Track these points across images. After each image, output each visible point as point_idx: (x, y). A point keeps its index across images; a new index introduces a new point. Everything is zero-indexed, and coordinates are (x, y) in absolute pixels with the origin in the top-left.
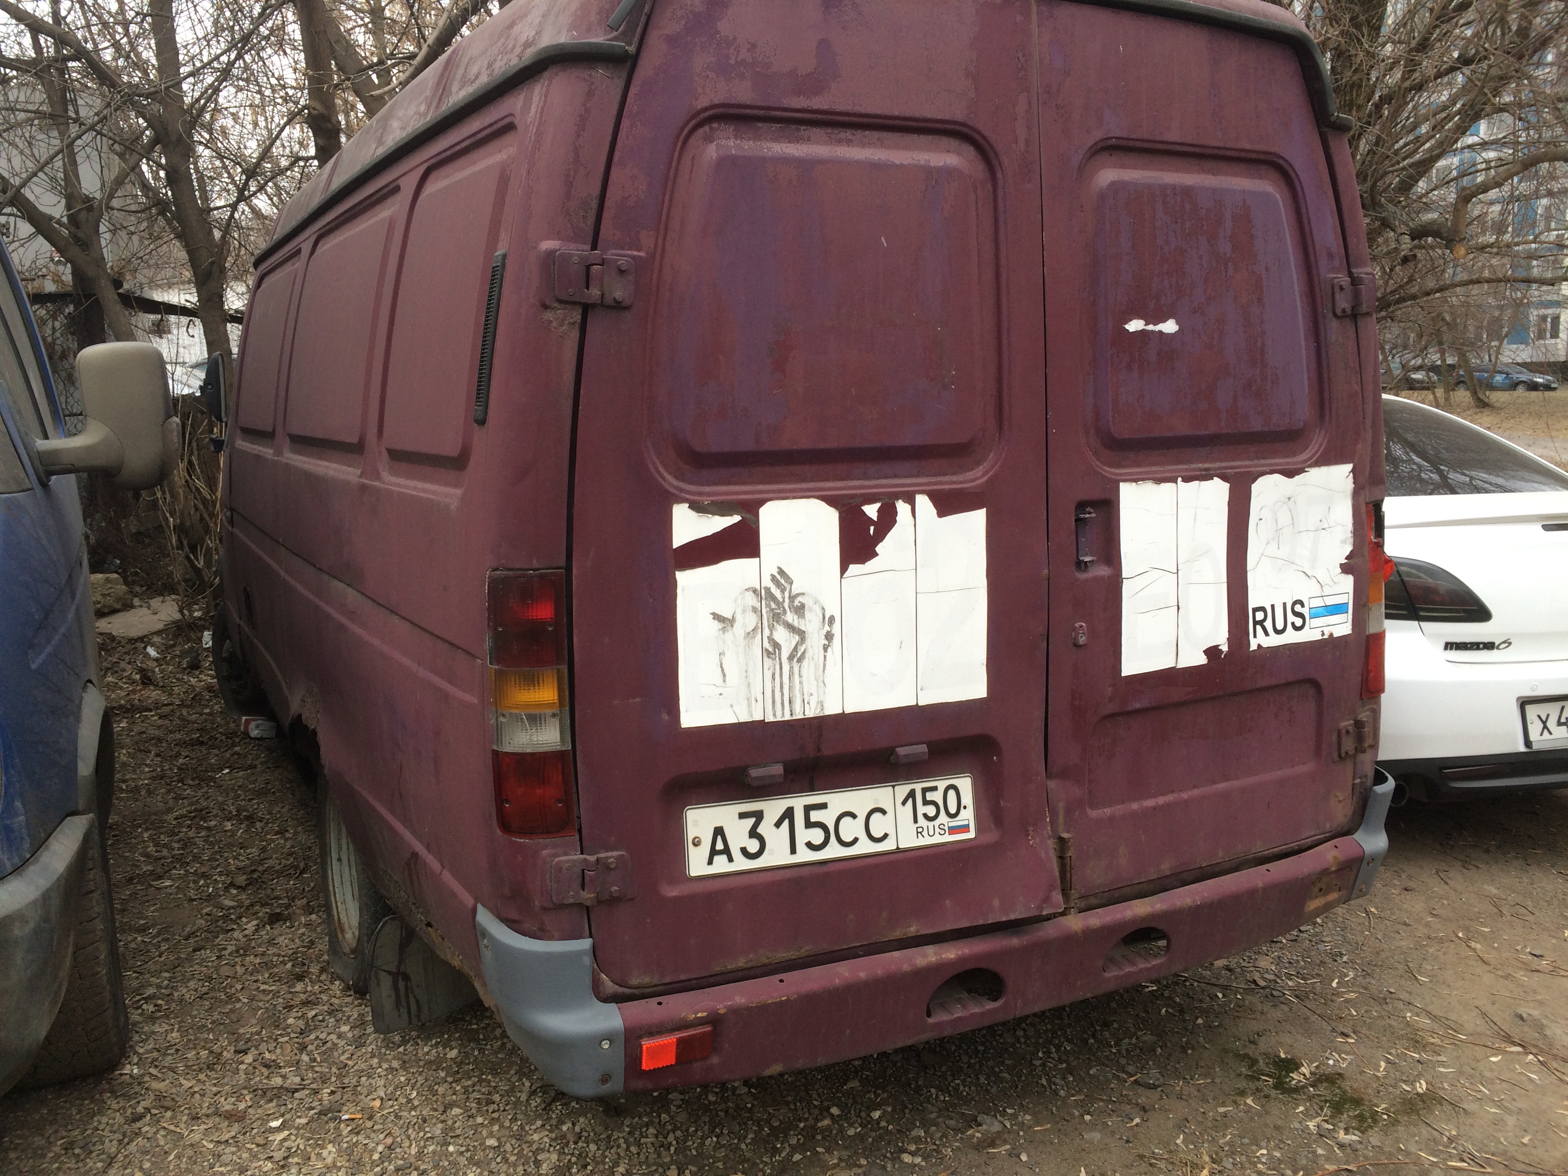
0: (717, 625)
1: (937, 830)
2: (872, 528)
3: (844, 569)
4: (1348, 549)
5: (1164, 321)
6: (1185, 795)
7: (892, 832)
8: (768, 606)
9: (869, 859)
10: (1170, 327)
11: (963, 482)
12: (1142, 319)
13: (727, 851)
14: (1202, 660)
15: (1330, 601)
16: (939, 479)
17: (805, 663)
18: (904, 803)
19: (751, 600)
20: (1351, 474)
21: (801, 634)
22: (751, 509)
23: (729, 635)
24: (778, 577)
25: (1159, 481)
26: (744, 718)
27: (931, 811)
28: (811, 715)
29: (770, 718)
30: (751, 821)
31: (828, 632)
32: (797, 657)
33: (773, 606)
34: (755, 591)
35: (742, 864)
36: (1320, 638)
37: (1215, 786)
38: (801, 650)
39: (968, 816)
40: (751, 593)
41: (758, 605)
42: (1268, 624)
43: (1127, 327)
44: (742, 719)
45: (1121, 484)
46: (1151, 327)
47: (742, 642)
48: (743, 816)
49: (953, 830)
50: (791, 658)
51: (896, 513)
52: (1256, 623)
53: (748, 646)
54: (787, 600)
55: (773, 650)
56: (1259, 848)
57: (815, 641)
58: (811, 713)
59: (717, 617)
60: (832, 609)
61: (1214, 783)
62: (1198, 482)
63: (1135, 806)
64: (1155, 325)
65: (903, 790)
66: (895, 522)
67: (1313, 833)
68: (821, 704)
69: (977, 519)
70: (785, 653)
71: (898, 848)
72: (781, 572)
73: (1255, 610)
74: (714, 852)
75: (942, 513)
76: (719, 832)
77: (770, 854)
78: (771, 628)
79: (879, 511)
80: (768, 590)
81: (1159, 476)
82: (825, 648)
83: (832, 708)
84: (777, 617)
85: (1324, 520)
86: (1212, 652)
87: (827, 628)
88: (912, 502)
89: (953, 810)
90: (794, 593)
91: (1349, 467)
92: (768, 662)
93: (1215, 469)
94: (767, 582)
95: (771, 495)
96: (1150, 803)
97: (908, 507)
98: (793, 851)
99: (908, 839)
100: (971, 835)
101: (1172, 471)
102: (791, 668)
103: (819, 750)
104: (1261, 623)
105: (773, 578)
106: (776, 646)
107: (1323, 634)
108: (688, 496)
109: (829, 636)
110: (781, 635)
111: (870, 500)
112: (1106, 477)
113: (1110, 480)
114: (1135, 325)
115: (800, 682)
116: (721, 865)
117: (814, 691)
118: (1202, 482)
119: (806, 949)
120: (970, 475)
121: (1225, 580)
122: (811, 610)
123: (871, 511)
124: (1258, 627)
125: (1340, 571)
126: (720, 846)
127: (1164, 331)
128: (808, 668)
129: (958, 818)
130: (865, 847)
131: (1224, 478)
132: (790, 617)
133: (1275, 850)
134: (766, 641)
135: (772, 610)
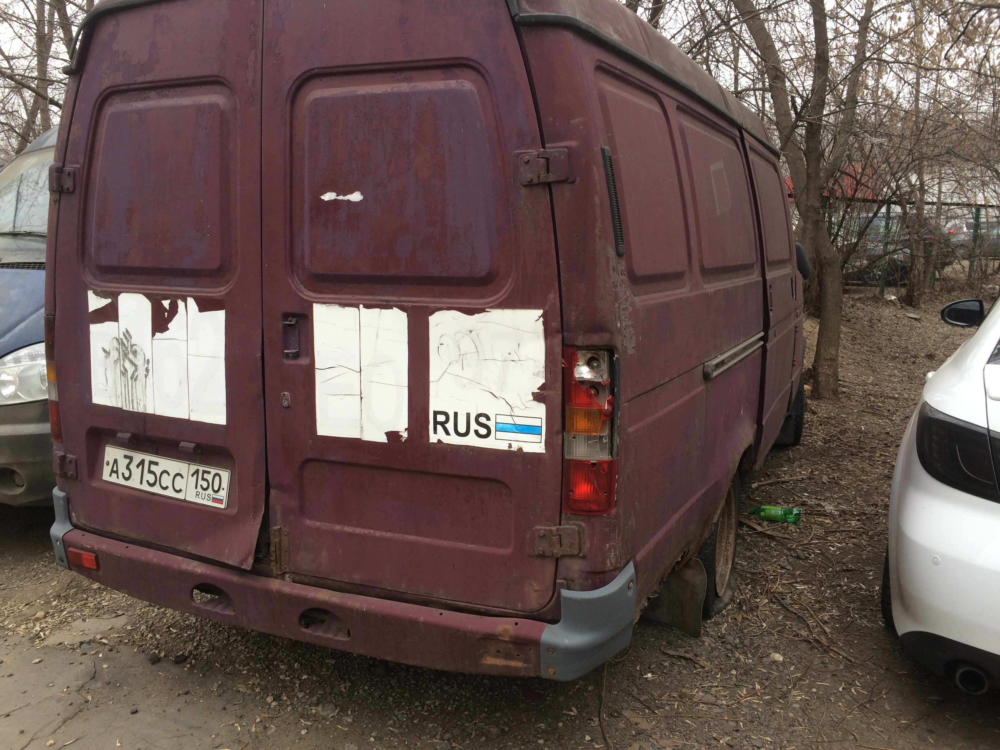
0: (103, 354)
1: (206, 497)
2: (166, 314)
3: (153, 335)
4: (541, 381)
5: (351, 192)
6: (378, 534)
7: (183, 489)
8: (122, 348)
9: (172, 500)
10: (356, 197)
11: (214, 293)
12: (334, 192)
13: (117, 472)
14: (384, 439)
15: (519, 421)
16: (202, 289)
17: (138, 382)
18: (193, 475)
19: (116, 344)
20: (542, 319)
21: (135, 366)
22: (114, 296)
23: (108, 360)
24: (126, 334)
25: (344, 305)
26: (114, 405)
27: (205, 485)
28: (141, 411)
29: (124, 408)
30: (128, 460)
31: (147, 368)
32: (134, 378)
33: (124, 349)
34: (117, 339)
35: (122, 481)
36: (507, 448)
37: (406, 536)
38: (136, 374)
39: (223, 494)
40: (115, 340)
41: (118, 347)
42: (450, 426)
43: (322, 197)
44: (114, 406)
45: (314, 304)
46: (341, 197)
47: (113, 365)
48: (126, 457)
49: (215, 500)
50: (132, 378)
51: (177, 307)
52: (436, 423)
53: (115, 367)
54: (129, 347)
55: (124, 372)
56: (440, 595)
57: (141, 372)
58: (141, 410)
59: (104, 350)
60: (148, 356)
61: (407, 534)
62: (379, 310)
63: (338, 527)
64: (344, 196)
65: (193, 468)
66: (177, 312)
67: (501, 605)
68: (145, 406)
69: (220, 316)
70: (129, 375)
71: (185, 499)
72: (127, 331)
73: (436, 413)
74: (112, 471)
75: (201, 310)
76: (116, 461)
77: (133, 481)
78: (124, 360)
79: (170, 304)
80: (122, 339)
81: (344, 302)
82: (146, 377)
83: (150, 411)
84: (126, 355)
85: (513, 353)
86: (393, 436)
87: (146, 365)
88: (185, 301)
89: (216, 489)
90: (133, 343)
91: (540, 312)
92: (123, 378)
93: (394, 301)
94: (122, 336)
95: (124, 290)
96: (349, 529)
97: (183, 304)
98: (141, 483)
99: (191, 497)
100: (222, 506)
101: (356, 299)
102: (132, 383)
103: (145, 431)
104: (443, 424)
105: (124, 334)
106: (126, 370)
107: (510, 446)
108: (93, 287)
109: (147, 370)
110: (127, 365)
111: (166, 299)
112: (303, 299)
113: (307, 301)
114: (328, 196)
115: (136, 392)
116: (113, 479)
117: (141, 398)
118: (383, 310)
119: (141, 537)
120: (218, 289)
121: (406, 384)
122: (139, 354)
123: (166, 303)
124: (439, 427)
125: (532, 398)
126: (115, 469)
127: (351, 200)
128: (139, 385)
129: (218, 494)
130: (170, 493)
131: (402, 309)
132: (131, 356)
133: (459, 603)
134: (122, 366)
135: (124, 351)
